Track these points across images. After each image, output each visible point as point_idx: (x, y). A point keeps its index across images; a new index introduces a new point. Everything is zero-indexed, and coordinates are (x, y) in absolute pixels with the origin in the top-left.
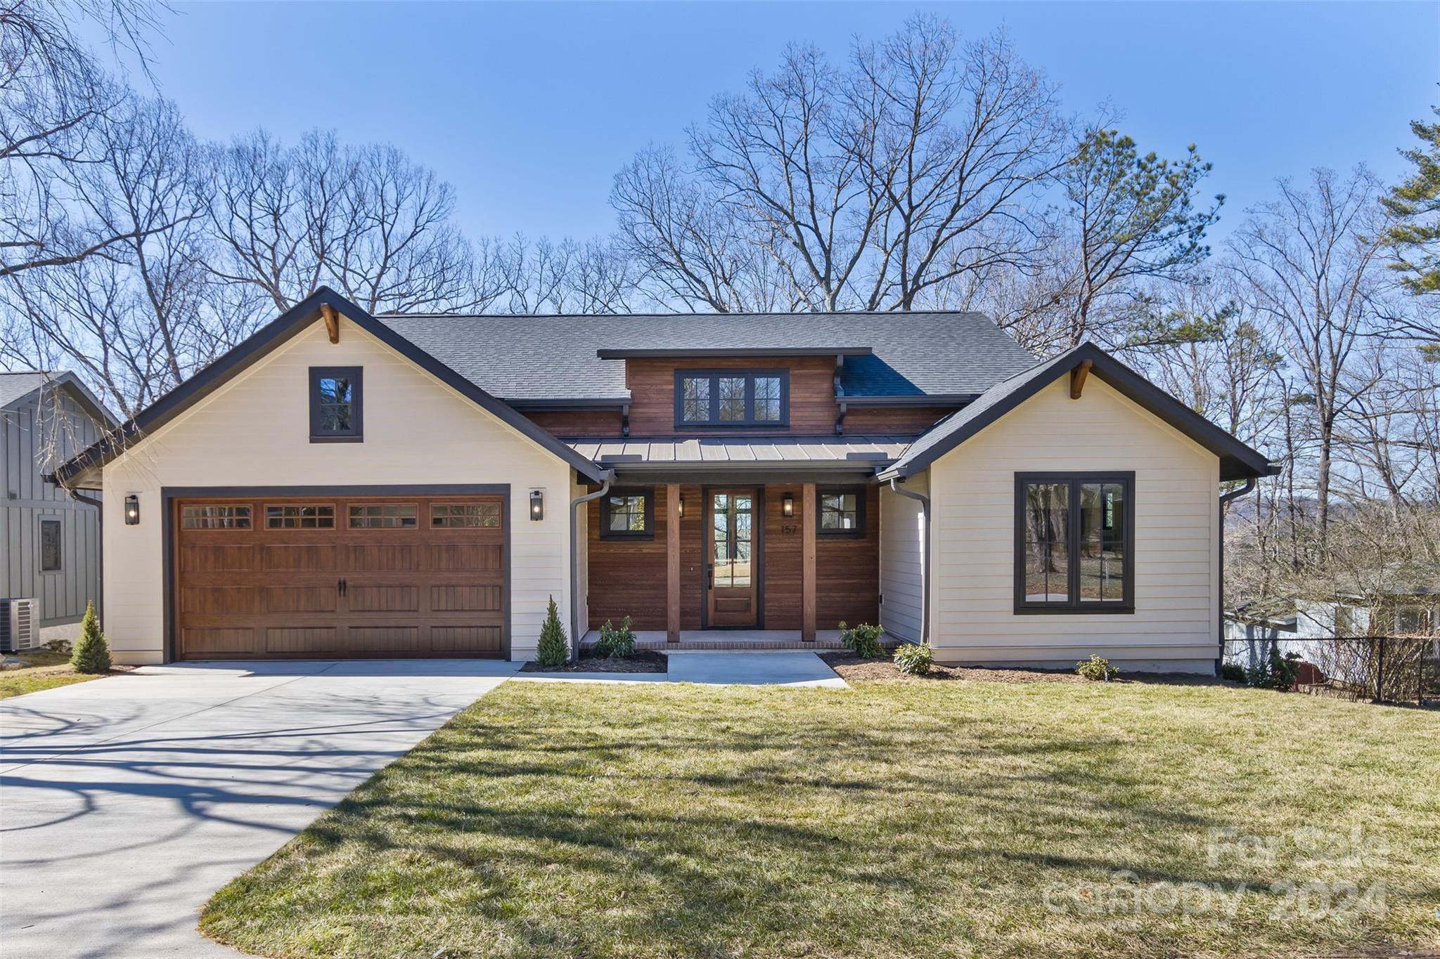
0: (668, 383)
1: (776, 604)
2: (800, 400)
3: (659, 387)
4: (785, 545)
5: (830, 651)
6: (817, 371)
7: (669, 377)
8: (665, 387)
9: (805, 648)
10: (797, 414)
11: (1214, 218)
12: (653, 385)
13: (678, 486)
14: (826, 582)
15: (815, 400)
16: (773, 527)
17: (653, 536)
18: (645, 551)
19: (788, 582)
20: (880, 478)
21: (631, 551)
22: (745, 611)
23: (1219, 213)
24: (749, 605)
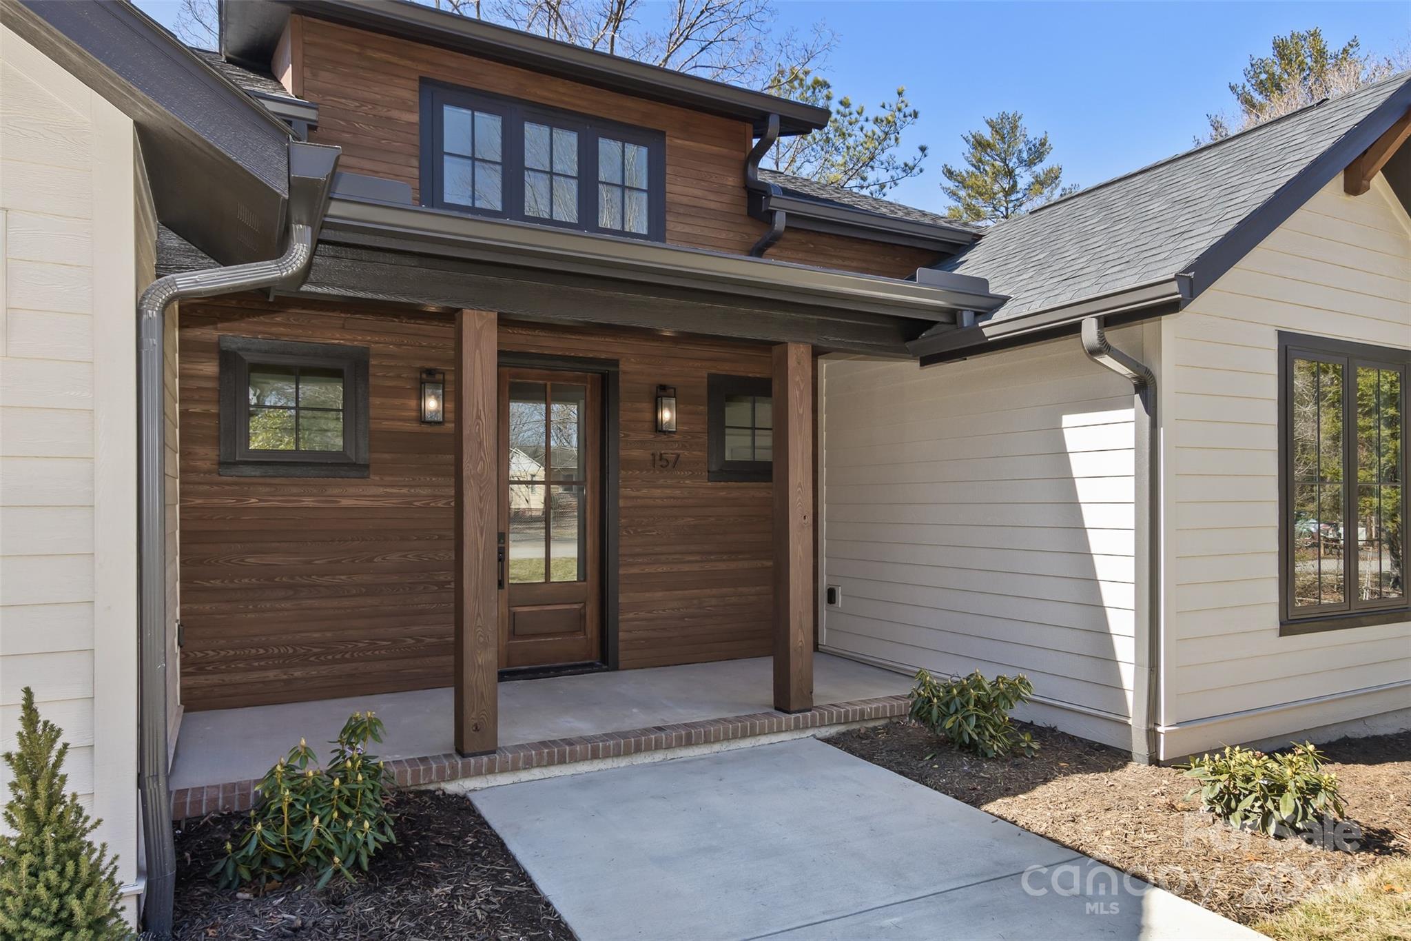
0: (403, 106)
1: (642, 614)
2: (685, 200)
3: (383, 112)
4: (658, 492)
5: (842, 728)
6: (715, 149)
7: (408, 92)
8: (395, 114)
9: (797, 728)
10: (679, 228)
11: (917, 170)
12: (364, 102)
13: (493, 316)
14: (733, 565)
15: (712, 205)
16: (636, 453)
17: (367, 466)
18: (345, 502)
19: (665, 569)
20: (987, 332)
21: (308, 502)
22: (573, 632)
23: (922, 165)
24: (582, 617)
